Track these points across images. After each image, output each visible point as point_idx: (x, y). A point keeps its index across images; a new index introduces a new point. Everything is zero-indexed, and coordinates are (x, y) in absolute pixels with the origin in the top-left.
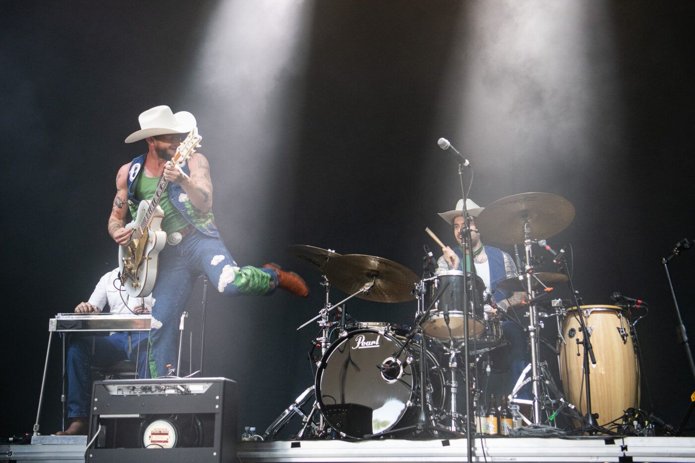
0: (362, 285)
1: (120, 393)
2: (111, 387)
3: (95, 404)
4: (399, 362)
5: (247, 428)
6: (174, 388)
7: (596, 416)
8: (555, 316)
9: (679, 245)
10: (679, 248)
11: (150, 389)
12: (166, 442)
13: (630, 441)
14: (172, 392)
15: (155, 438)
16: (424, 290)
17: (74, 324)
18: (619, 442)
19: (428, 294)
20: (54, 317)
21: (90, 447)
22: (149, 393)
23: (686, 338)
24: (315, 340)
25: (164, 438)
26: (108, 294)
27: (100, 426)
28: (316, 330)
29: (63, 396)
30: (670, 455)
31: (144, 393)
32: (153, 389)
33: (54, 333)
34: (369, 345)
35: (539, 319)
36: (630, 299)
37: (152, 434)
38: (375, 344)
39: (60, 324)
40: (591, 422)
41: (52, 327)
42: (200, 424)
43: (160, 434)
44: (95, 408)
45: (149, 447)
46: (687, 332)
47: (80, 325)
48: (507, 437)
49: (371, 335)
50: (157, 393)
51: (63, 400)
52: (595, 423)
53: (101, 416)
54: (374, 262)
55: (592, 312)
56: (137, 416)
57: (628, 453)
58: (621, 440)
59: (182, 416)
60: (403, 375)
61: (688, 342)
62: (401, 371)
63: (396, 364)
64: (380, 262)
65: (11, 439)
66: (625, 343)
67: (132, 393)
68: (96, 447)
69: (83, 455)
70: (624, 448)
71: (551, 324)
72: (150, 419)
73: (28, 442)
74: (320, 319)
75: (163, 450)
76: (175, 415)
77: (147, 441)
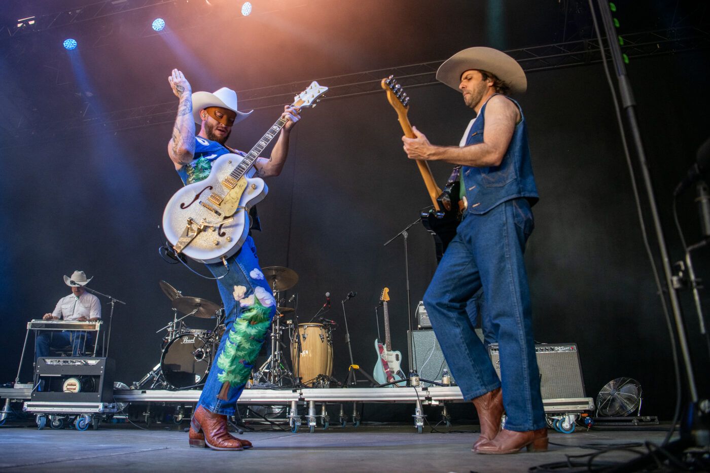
0: (192, 311)
1: (52, 363)
2: (47, 360)
3: (39, 369)
4: (203, 350)
5: (134, 383)
6: (80, 362)
7: (301, 379)
8: (288, 329)
9: (349, 294)
10: (349, 296)
11: (67, 362)
12: (75, 389)
13: (304, 391)
14: (79, 363)
15: (69, 387)
16: (221, 314)
17: (41, 326)
18: (299, 391)
19: (222, 317)
20: (30, 321)
21: (34, 390)
22: (67, 364)
23: (349, 340)
24: (165, 338)
25: (74, 387)
26: (63, 310)
27: (40, 380)
28: (166, 333)
29: (34, 363)
30: (321, 397)
31: (64, 364)
32: (69, 362)
33: (30, 330)
34: (190, 341)
35: (280, 330)
36: (327, 320)
37: (68, 385)
38: (193, 341)
39: (33, 325)
40: (298, 381)
41: (29, 327)
42: (94, 380)
43: (72, 385)
44: (38, 371)
45: (66, 392)
46: (350, 338)
47: (44, 326)
48: (250, 389)
49: (191, 336)
50: (71, 364)
51: (34, 365)
52: (300, 382)
53: (41, 375)
54: (198, 300)
55: (308, 327)
56: (60, 375)
57: (302, 397)
58: (300, 390)
59: (84, 376)
60: (205, 357)
61: (350, 342)
62: (204, 355)
63: (201, 351)
64: (201, 300)
65: (5, 385)
66: (323, 342)
67: (58, 364)
68: (38, 391)
69: (30, 394)
70: (301, 394)
71: (285, 332)
72: (67, 377)
73: (12, 387)
74: (169, 327)
75: (72, 393)
76: (81, 376)
77: (65, 389)
